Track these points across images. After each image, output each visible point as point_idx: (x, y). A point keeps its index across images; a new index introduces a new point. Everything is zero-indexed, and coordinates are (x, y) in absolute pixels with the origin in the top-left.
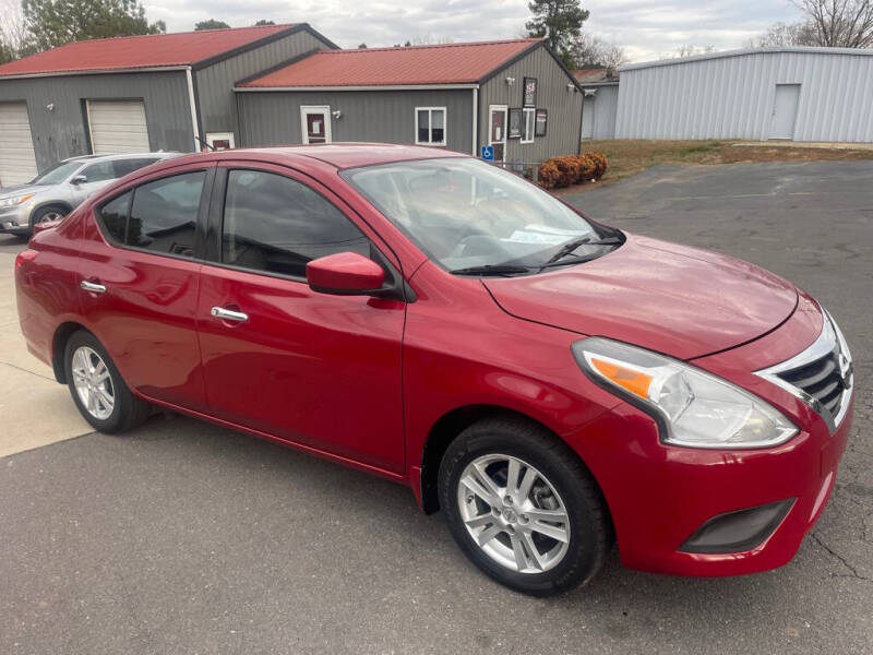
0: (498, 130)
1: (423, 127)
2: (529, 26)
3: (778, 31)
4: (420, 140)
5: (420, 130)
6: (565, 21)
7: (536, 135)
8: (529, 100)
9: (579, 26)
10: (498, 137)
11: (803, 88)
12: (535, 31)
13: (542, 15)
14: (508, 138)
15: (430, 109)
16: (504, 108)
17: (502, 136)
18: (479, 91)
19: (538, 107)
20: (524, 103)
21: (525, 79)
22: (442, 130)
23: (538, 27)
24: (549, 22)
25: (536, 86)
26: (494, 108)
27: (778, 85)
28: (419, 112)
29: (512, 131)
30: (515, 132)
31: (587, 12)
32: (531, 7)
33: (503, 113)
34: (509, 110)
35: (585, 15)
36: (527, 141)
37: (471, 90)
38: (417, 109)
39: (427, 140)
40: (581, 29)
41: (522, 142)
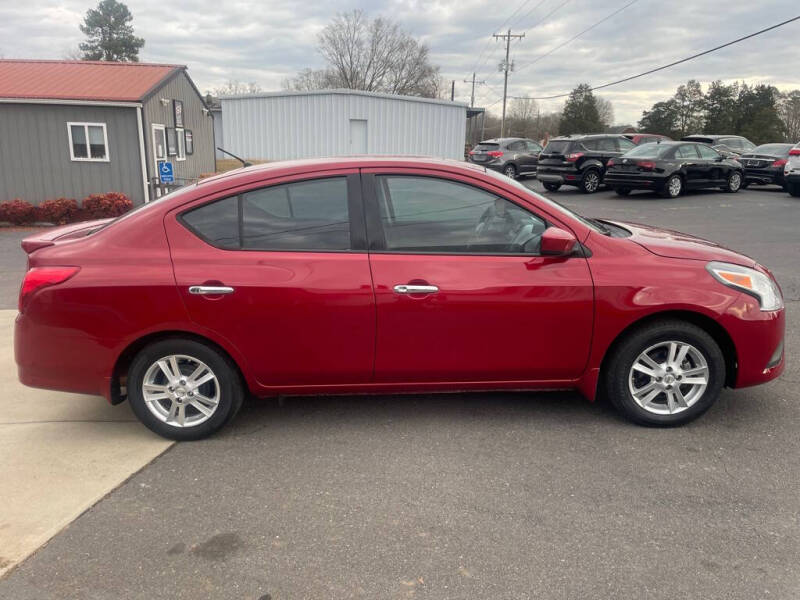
0: (160, 147)
1: (79, 142)
2: (84, 47)
3: (307, 75)
4: (77, 154)
5: (75, 146)
6: (121, 46)
7: (187, 153)
8: (179, 121)
9: (136, 52)
10: (161, 155)
11: (369, 123)
12: (89, 53)
13: (95, 38)
14: (168, 155)
15: (86, 124)
16: (162, 127)
17: (163, 153)
18: (142, 109)
19: (187, 128)
20: (175, 124)
21: (174, 101)
22: (103, 146)
23: (93, 48)
24: (104, 45)
25: (182, 107)
26: (155, 127)
27: (351, 120)
28: (72, 127)
29: (170, 149)
30: (172, 149)
31: (143, 41)
32: (82, 29)
33: (161, 131)
34: (166, 129)
35: (141, 43)
36: (180, 159)
37: (135, 108)
38: (69, 124)
39: (85, 155)
40: (137, 55)
41: (178, 159)
